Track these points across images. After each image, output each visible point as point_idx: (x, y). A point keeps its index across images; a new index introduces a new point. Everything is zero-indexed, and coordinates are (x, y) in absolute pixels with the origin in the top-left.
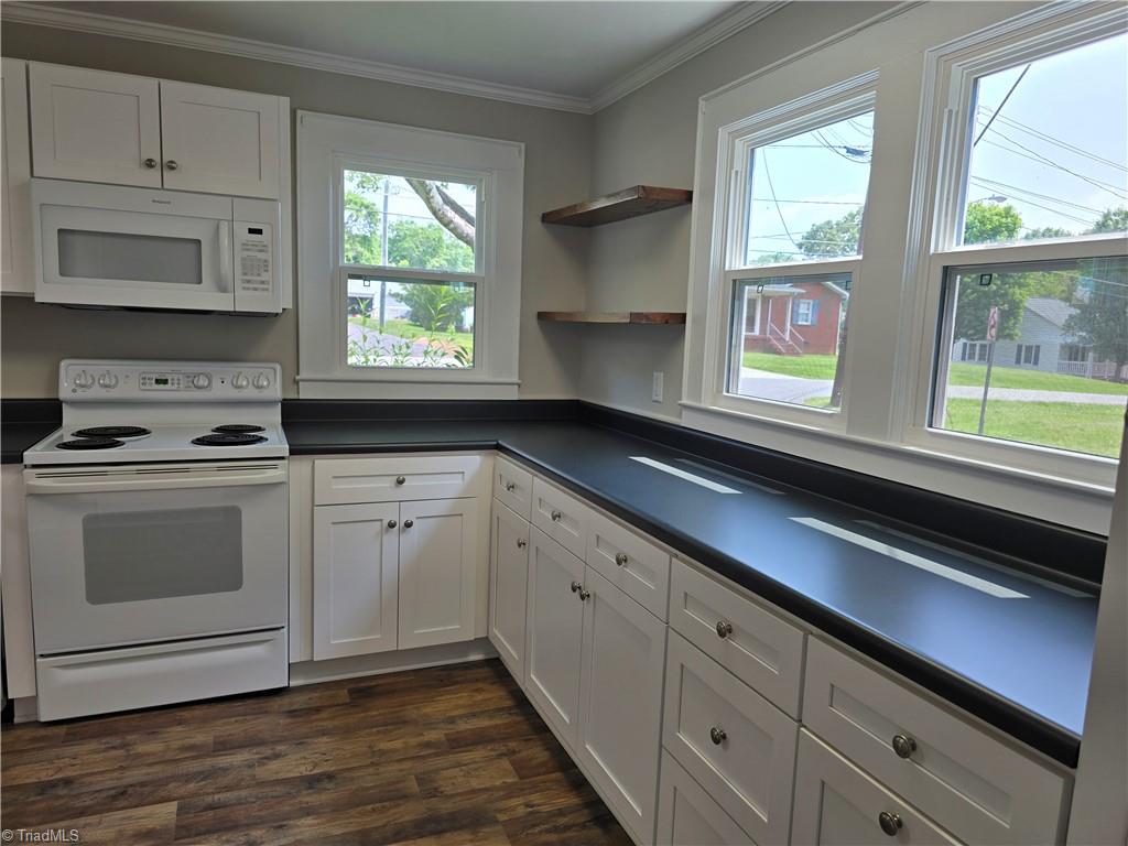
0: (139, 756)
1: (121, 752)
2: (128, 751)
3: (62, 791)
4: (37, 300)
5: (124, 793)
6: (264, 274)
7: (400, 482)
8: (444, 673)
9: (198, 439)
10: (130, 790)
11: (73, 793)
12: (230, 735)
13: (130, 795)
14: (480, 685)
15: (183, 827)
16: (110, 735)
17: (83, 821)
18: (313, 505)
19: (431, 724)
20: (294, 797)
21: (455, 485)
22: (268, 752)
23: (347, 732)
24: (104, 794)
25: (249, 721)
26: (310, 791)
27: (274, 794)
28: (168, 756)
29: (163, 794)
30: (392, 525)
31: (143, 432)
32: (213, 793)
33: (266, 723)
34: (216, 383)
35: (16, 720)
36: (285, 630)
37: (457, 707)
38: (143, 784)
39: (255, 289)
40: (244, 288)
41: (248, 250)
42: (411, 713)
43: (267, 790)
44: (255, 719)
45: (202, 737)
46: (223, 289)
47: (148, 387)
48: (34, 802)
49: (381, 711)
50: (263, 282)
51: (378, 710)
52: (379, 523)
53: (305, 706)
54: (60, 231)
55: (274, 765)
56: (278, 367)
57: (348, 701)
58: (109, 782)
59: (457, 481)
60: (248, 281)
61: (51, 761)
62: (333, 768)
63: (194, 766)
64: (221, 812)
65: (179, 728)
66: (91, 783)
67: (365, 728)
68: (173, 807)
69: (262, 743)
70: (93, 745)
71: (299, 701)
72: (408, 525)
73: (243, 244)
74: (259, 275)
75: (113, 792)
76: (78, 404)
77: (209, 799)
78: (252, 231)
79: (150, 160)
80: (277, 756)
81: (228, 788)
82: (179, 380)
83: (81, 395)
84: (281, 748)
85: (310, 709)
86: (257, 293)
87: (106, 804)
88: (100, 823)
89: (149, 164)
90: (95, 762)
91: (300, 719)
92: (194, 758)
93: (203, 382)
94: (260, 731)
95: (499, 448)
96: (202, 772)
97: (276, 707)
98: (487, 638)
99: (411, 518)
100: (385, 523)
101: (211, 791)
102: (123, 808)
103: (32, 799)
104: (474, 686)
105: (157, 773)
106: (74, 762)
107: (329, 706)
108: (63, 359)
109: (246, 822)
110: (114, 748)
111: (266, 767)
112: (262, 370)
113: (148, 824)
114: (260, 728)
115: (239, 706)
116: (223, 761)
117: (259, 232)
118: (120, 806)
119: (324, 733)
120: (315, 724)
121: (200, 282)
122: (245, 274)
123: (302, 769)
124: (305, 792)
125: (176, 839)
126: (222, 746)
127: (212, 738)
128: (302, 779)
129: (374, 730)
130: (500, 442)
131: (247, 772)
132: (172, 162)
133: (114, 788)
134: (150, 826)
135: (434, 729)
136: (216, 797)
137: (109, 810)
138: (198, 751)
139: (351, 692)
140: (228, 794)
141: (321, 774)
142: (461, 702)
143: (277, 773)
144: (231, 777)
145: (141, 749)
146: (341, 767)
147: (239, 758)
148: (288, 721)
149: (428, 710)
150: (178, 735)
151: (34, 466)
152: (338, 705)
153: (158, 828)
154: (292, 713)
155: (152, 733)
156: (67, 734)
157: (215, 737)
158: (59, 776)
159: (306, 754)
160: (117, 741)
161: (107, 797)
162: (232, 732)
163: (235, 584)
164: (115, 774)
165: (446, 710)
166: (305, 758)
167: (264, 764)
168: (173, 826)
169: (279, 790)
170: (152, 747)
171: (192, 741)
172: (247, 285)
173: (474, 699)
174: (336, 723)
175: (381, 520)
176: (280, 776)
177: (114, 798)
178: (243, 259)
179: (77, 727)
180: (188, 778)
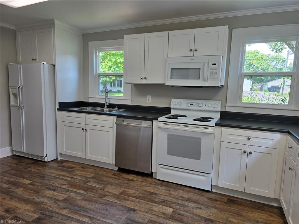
0: (171, 194)
1: (168, 192)
2: (169, 192)
3: (154, 196)
4: (166, 85)
5: (164, 202)
6: (215, 76)
7: (249, 139)
8: (260, 205)
9: (194, 119)
10: (166, 202)
11: (156, 197)
12: (192, 198)
13: (165, 203)
14: (273, 215)
15: (172, 216)
16: (168, 187)
17: (154, 204)
18: (221, 141)
19: (250, 220)
20: (200, 222)
21: (270, 143)
22: (199, 206)
23: (222, 210)
24: (161, 200)
25: (198, 196)
26: (205, 222)
27: (196, 218)
28: (177, 197)
29: (172, 206)
30: (245, 152)
31: (185, 116)
32: (182, 211)
33: (201, 198)
34: (204, 105)
35: (153, 177)
36: (211, 175)
37: (261, 218)
38: (169, 201)
39: (213, 80)
40: (210, 80)
41: (212, 69)
42: (244, 213)
43: (194, 216)
44: (200, 196)
45: (186, 196)
46: (204, 80)
47: (188, 106)
48: (148, 196)
49: (235, 209)
50: (215, 78)
51: (234, 208)
52: (241, 150)
53: (213, 198)
54: (171, 69)
55: (199, 211)
56: (220, 102)
57: (226, 202)
58: (163, 198)
59: (271, 142)
60: (211, 78)
61: (155, 188)
62: (213, 219)
63: (181, 202)
64: (181, 217)
65: (182, 191)
66: (159, 196)
67: (228, 212)
68: (172, 210)
69: (198, 203)
70: (164, 188)
71: (212, 196)
72: (251, 153)
73: (211, 68)
74: (214, 76)
75: (162, 200)
76: (174, 109)
77: (180, 212)
78: (213, 64)
79: (191, 49)
80: (200, 208)
81: (186, 211)
82: (195, 104)
83: (175, 107)
84: (202, 207)
85: (215, 199)
86: (213, 81)
87: (160, 203)
88: (157, 206)
89: (191, 50)
90: (162, 192)
91: (211, 201)
92: (182, 200)
93: (200, 105)
94: (199, 200)
95: (288, 133)
96: (182, 204)
97: (206, 195)
98: (279, 199)
99: (252, 151)
100: (243, 151)
101: (181, 210)
102: (162, 205)
103: (148, 195)
104: (270, 214)
105: (173, 200)
106: (159, 190)
107: (220, 201)
108: (172, 98)
109: (186, 222)
110: (167, 190)
111: (197, 210)
112: (216, 103)
113: (165, 211)
114: (200, 199)
115: (197, 191)
116: (188, 204)
117: (215, 64)
118: (162, 204)
119: (215, 208)
120: (214, 204)
121: (199, 79)
122: (210, 76)
123: (206, 215)
124: (203, 222)
125: (169, 218)
126: (189, 200)
127: (187, 197)
128: (204, 218)
129: (231, 213)
130: (290, 131)
131: (192, 209)
132: (196, 49)
133: (163, 199)
134: (166, 212)
135: (250, 222)
136: (182, 212)
137: (160, 204)
138: (183, 199)
139: (228, 199)
140: (185, 213)
141: (210, 219)
142: (262, 217)
143: (199, 213)
144: (187, 209)
145: (172, 193)
146: (216, 220)
147: (192, 205)
148: (207, 200)
149: (250, 215)
150: (181, 193)
151: (160, 121)
152: (223, 202)
153: (167, 213)
154: (209, 199)
155: (176, 190)
156: (160, 183)
157: (188, 197)
158: (155, 192)
159: (208, 211)
160: (168, 189)
161: (161, 201)
162: (193, 197)
163: (199, 159)
164: (165, 196)
165: (256, 218)
166: (207, 213)
167: (196, 209)
168: (170, 215)
169: (198, 218)
170: (174, 193)
171: (183, 196)
172: (211, 79)
173: (269, 218)
174: (220, 206)
175: (242, 150)
176: (199, 214)
177: (162, 202)
178: (210, 72)
179: (163, 182)
180: (178, 204)
